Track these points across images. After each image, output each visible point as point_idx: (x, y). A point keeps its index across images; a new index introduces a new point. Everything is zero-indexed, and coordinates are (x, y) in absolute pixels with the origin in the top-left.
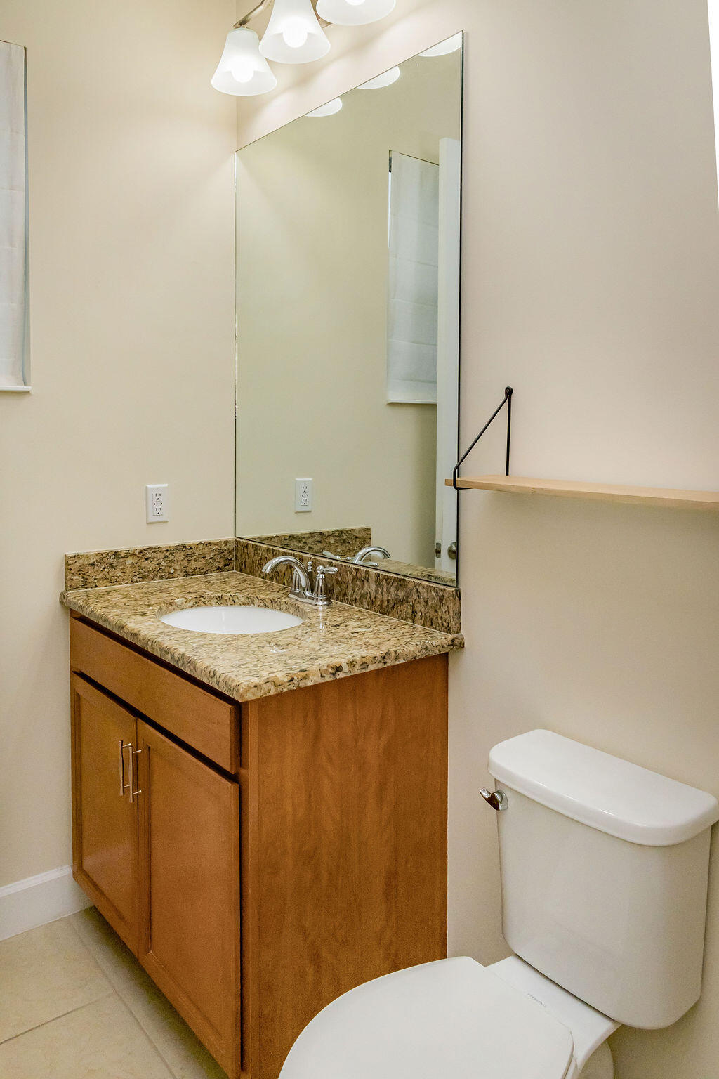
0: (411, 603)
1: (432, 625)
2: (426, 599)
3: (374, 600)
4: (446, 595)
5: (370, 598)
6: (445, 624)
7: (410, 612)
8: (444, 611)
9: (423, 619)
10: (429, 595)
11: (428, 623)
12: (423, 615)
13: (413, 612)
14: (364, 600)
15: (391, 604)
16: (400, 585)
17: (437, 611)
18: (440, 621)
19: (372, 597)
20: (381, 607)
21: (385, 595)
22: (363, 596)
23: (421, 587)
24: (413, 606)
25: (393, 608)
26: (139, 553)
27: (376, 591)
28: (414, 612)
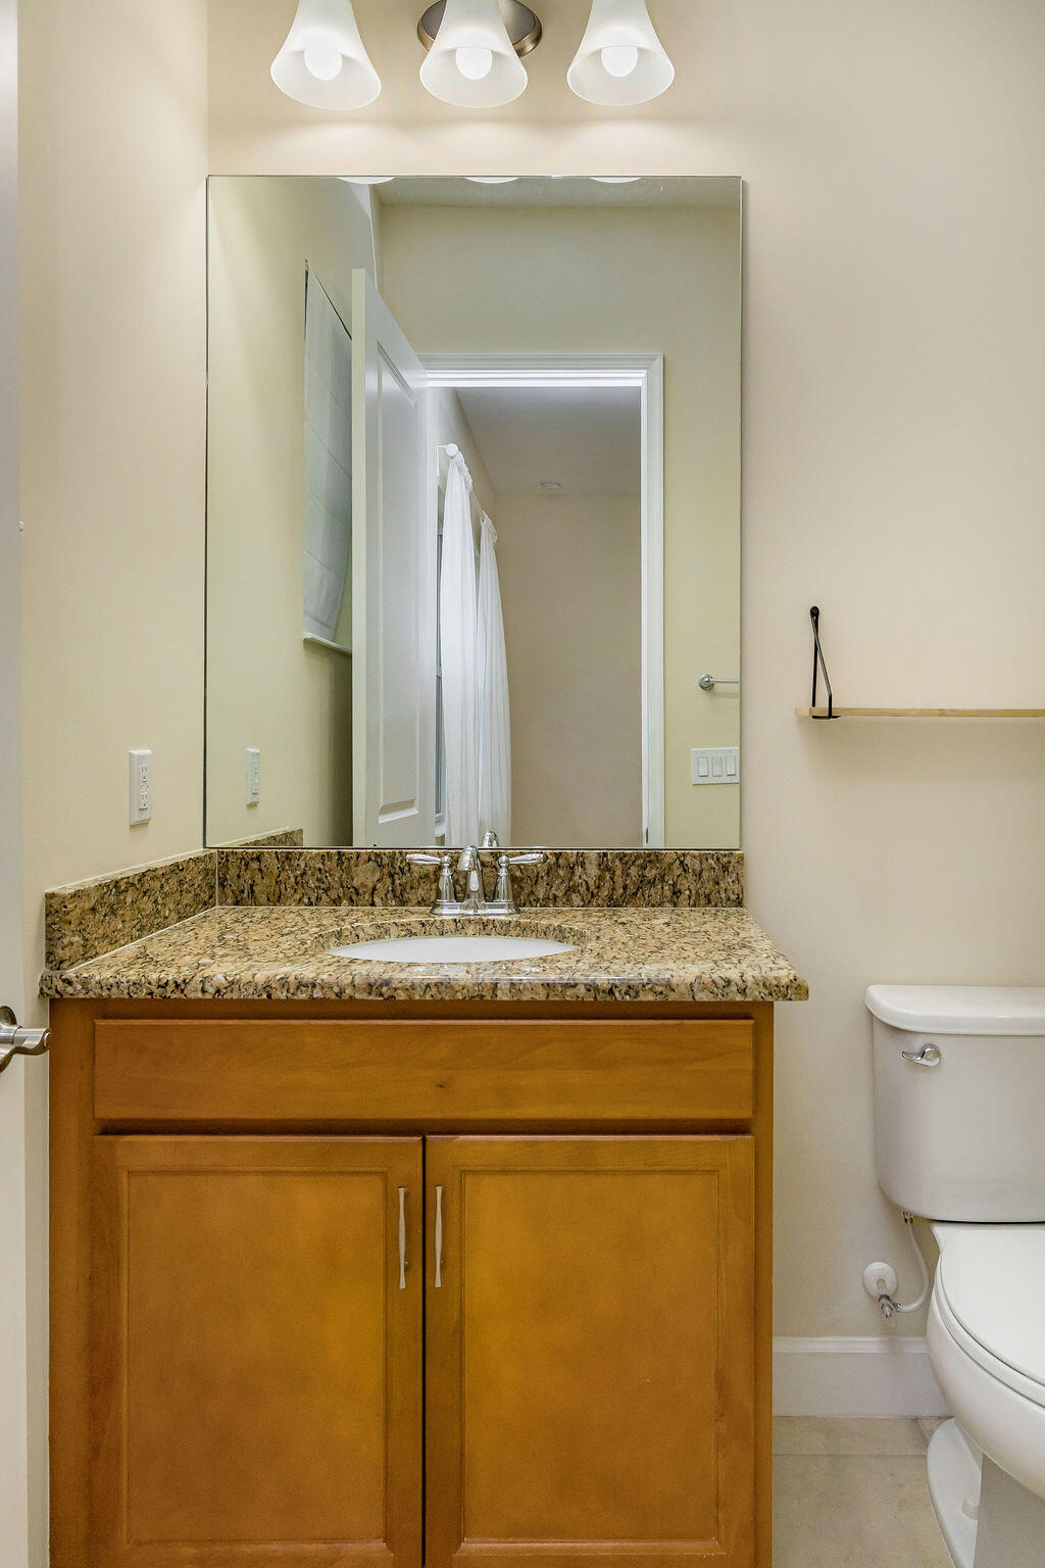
0: (671, 882)
1: (709, 902)
2: (698, 871)
3: (595, 891)
4: (733, 860)
5: (588, 889)
6: (733, 897)
7: (668, 893)
8: (730, 880)
9: (693, 898)
10: (704, 866)
11: (702, 902)
12: (693, 892)
13: (674, 893)
14: (574, 896)
15: (632, 889)
16: (650, 861)
17: (718, 883)
18: (723, 895)
19: (592, 888)
20: (612, 899)
21: (619, 880)
22: (571, 890)
23: (688, 858)
24: (674, 885)
25: (636, 894)
26: (139, 880)
27: (600, 878)
28: (676, 893)
